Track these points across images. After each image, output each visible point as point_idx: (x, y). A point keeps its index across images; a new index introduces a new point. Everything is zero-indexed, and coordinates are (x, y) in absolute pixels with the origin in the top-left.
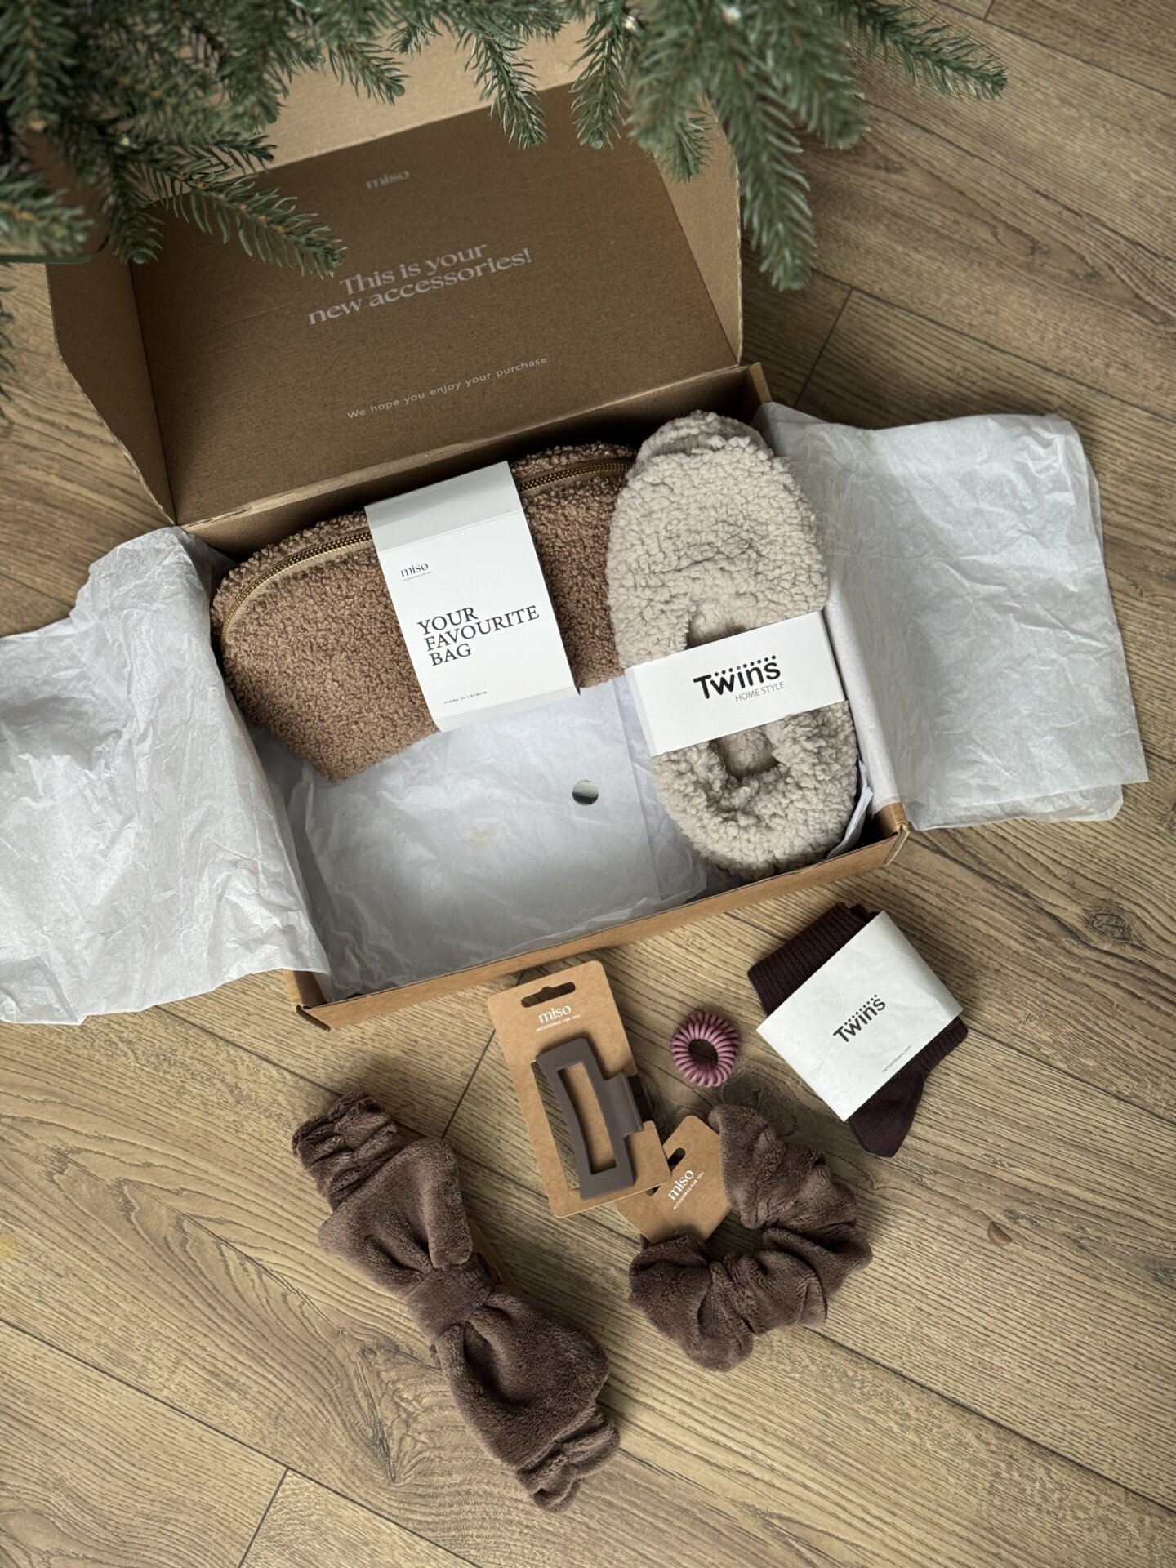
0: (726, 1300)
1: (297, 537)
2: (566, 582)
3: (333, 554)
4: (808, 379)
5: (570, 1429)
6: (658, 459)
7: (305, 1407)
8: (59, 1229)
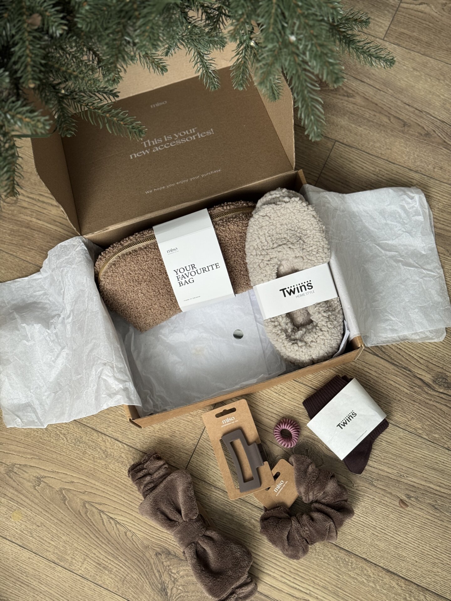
0: (298, 531)
1: (127, 239)
2: (230, 254)
3: (141, 245)
4: (320, 175)
5: (238, 583)
6: (264, 207)
7: (135, 577)
8: (38, 508)
